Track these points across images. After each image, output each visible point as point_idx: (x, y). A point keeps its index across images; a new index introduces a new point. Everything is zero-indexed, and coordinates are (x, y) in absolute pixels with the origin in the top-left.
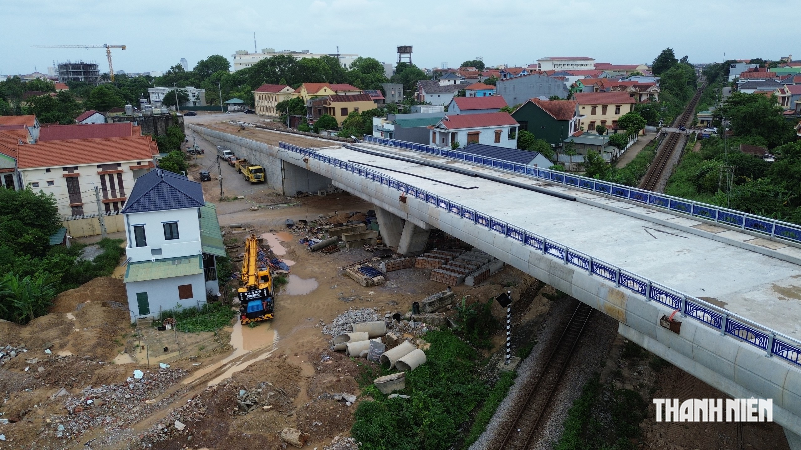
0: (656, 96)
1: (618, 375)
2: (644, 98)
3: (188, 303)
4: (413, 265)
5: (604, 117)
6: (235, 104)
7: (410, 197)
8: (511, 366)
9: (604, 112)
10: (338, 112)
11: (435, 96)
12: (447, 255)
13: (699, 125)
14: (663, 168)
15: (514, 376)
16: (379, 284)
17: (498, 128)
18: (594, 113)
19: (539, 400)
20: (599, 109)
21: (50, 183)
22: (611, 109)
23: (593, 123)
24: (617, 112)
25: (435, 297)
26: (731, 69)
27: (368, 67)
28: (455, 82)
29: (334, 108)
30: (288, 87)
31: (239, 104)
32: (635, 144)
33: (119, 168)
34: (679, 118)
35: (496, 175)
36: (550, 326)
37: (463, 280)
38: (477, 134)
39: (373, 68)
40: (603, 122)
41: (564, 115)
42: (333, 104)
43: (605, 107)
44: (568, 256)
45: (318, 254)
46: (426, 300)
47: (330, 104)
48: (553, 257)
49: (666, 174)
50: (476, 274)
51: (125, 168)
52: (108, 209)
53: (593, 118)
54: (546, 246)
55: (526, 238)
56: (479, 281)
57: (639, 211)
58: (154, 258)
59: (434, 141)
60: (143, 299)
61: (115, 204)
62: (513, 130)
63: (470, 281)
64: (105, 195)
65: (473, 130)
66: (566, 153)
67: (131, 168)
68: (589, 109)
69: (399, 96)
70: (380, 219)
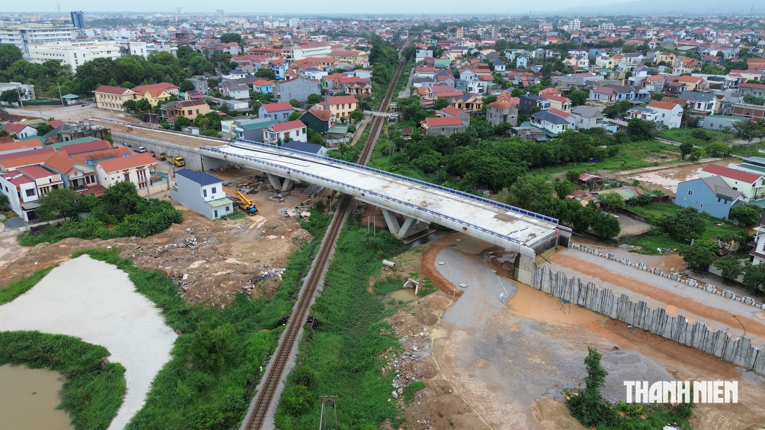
0: (370, 91)
1: (356, 212)
2: (364, 91)
3: (229, 212)
4: (290, 194)
5: (343, 111)
6: (72, 99)
7: (291, 171)
8: (332, 213)
9: (343, 108)
10: (186, 113)
11: (236, 92)
12: (301, 189)
13: (391, 110)
14: (372, 143)
15: (333, 215)
16: (283, 201)
17: (297, 129)
18: (338, 108)
19: (340, 218)
20: (340, 106)
21: (119, 177)
22: (346, 106)
23: (338, 114)
24: (350, 107)
25: (306, 201)
26: (417, 54)
27: (165, 59)
28: (242, 76)
29: (183, 111)
30: (128, 90)
31: (75, 99)
32: (360, 126)
33: (144, 168)
34: (384, 100)
35: (313, 160)
36: (339, 204)
37: (310, 197)
38: (288, 133)
39: (169, 60)
40: (343, 113)
41: (326, 118)
42: (183, 108)
43: (343, 105)
44: (343, 184)
45: (250, 195)
46: (304, 202)
47: (180, 108)
48: (340, 185)
49: (373, 147)
50: (314, 194)
51: (146, 167)
52: (140, 187)
53: (338, 111)
54: (338, 183)
55: (333, 181)
56: (315, 196)
57: (358, 171)
58: (213, 200)
59: (267, 137)
60: (216, 212)
61: (143, 184)
62: (304, 129)
63: (312, 196)
64: (139, 181)
65: (285, 131)
66: (329, 139)
67: (149, 167)
68: (335, 106)
69: (205, 89)
70: (271, 179)
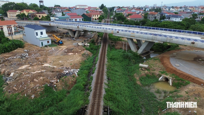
0: (103, 13)
1: (111, 44)
4: (79, 38)
7: (79, 26)
9: (95, 16)
12: (83, 36)
13: (111, 19)
15: (101, 45)
16: (76, 40)
17: (80, 18)
19: (104, 46)
20: (94, 16)
22: (96, 16)
24: (98, 16)
26: (114, 9)
28: (60, 10)
30: (18, 11)
31: (1, 15)
33: (11, 26)
34: (107, 18)
40: (95, 18)
41: (90, 16)
42: (37, 15)
48: (105, 29)
56: (90, 38)
58: (41, 37)
60: (42, 43)
61: (11, 34)
62: (82, 19)
64: (9, 32)
65: (76, 19)
67: (13, 26)
69: (47, 13)
70: (70, 32)
